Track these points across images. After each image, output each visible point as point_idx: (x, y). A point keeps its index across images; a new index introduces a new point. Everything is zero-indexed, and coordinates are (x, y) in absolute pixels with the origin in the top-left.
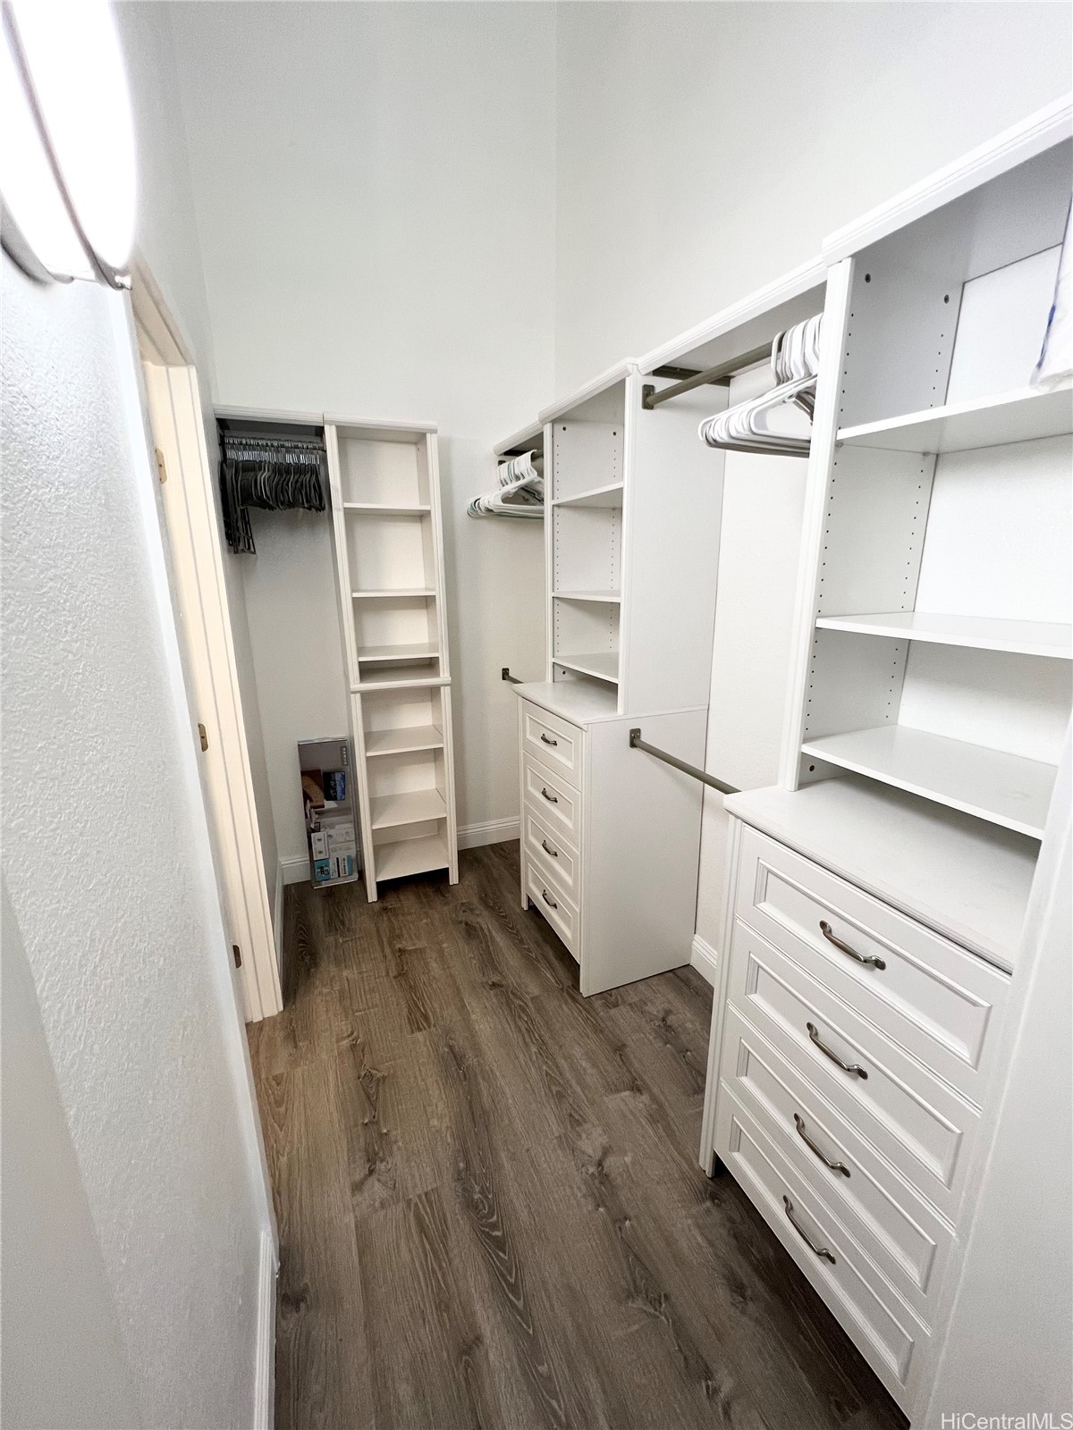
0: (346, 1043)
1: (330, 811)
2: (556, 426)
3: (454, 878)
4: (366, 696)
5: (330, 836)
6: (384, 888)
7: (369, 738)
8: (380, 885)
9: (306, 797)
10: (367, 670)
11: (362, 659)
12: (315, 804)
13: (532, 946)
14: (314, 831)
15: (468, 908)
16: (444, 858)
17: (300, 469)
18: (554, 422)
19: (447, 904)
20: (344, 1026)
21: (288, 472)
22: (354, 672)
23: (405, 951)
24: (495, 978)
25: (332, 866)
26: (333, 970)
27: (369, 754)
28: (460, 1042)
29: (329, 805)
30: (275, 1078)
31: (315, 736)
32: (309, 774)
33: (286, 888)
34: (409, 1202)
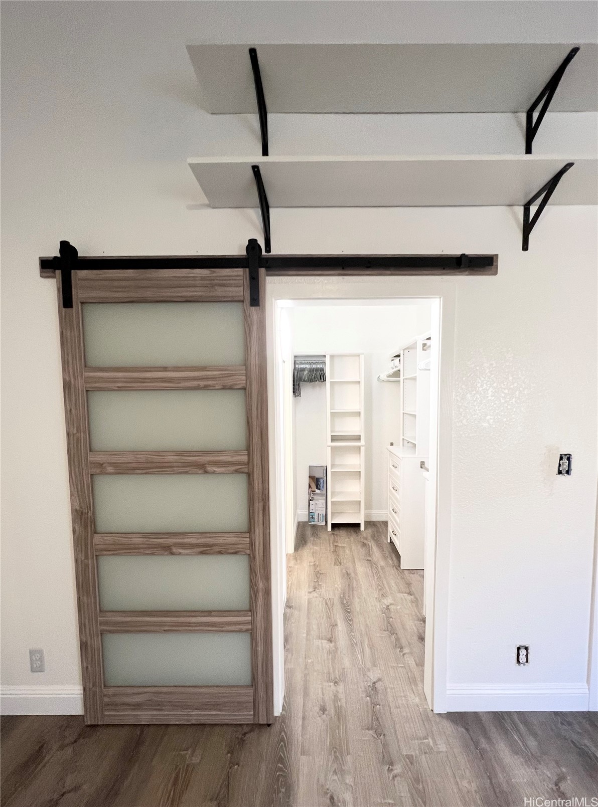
0: (312, 564)
1: (318, 494)
2: (405, 351)
3: (362, 528)
4: (333, 448)
5: (316, 504)
6: (334, 526)
7: (333, 466)
8: (332, 524)
9: (310, 486)
10: (334, 439)
11: (332, 434)
12: (312, 490)
13: (387, 553)
14: (311, 500)
15: (366, 539)
16: (360, 519)
17: (317, 370)
18: (404, 350)
19: (357, 536)
20: (313, 560)
21: (313, 371)
22: (329, 439)
23: (338, 546)
24: (369, 558)
25: (316, 517)
26: (311, 546)
27: (332, 470)
28: (351, 571)
29: (317, 491)
30: (289, 567)
31: (315, 464)
32: (311, 478)
33: (299, 523)
34: (324, 599)
